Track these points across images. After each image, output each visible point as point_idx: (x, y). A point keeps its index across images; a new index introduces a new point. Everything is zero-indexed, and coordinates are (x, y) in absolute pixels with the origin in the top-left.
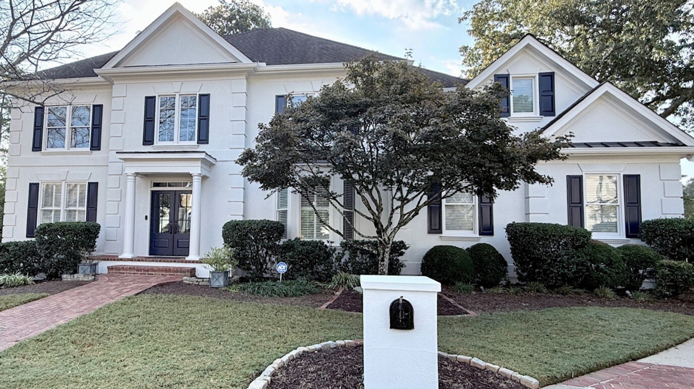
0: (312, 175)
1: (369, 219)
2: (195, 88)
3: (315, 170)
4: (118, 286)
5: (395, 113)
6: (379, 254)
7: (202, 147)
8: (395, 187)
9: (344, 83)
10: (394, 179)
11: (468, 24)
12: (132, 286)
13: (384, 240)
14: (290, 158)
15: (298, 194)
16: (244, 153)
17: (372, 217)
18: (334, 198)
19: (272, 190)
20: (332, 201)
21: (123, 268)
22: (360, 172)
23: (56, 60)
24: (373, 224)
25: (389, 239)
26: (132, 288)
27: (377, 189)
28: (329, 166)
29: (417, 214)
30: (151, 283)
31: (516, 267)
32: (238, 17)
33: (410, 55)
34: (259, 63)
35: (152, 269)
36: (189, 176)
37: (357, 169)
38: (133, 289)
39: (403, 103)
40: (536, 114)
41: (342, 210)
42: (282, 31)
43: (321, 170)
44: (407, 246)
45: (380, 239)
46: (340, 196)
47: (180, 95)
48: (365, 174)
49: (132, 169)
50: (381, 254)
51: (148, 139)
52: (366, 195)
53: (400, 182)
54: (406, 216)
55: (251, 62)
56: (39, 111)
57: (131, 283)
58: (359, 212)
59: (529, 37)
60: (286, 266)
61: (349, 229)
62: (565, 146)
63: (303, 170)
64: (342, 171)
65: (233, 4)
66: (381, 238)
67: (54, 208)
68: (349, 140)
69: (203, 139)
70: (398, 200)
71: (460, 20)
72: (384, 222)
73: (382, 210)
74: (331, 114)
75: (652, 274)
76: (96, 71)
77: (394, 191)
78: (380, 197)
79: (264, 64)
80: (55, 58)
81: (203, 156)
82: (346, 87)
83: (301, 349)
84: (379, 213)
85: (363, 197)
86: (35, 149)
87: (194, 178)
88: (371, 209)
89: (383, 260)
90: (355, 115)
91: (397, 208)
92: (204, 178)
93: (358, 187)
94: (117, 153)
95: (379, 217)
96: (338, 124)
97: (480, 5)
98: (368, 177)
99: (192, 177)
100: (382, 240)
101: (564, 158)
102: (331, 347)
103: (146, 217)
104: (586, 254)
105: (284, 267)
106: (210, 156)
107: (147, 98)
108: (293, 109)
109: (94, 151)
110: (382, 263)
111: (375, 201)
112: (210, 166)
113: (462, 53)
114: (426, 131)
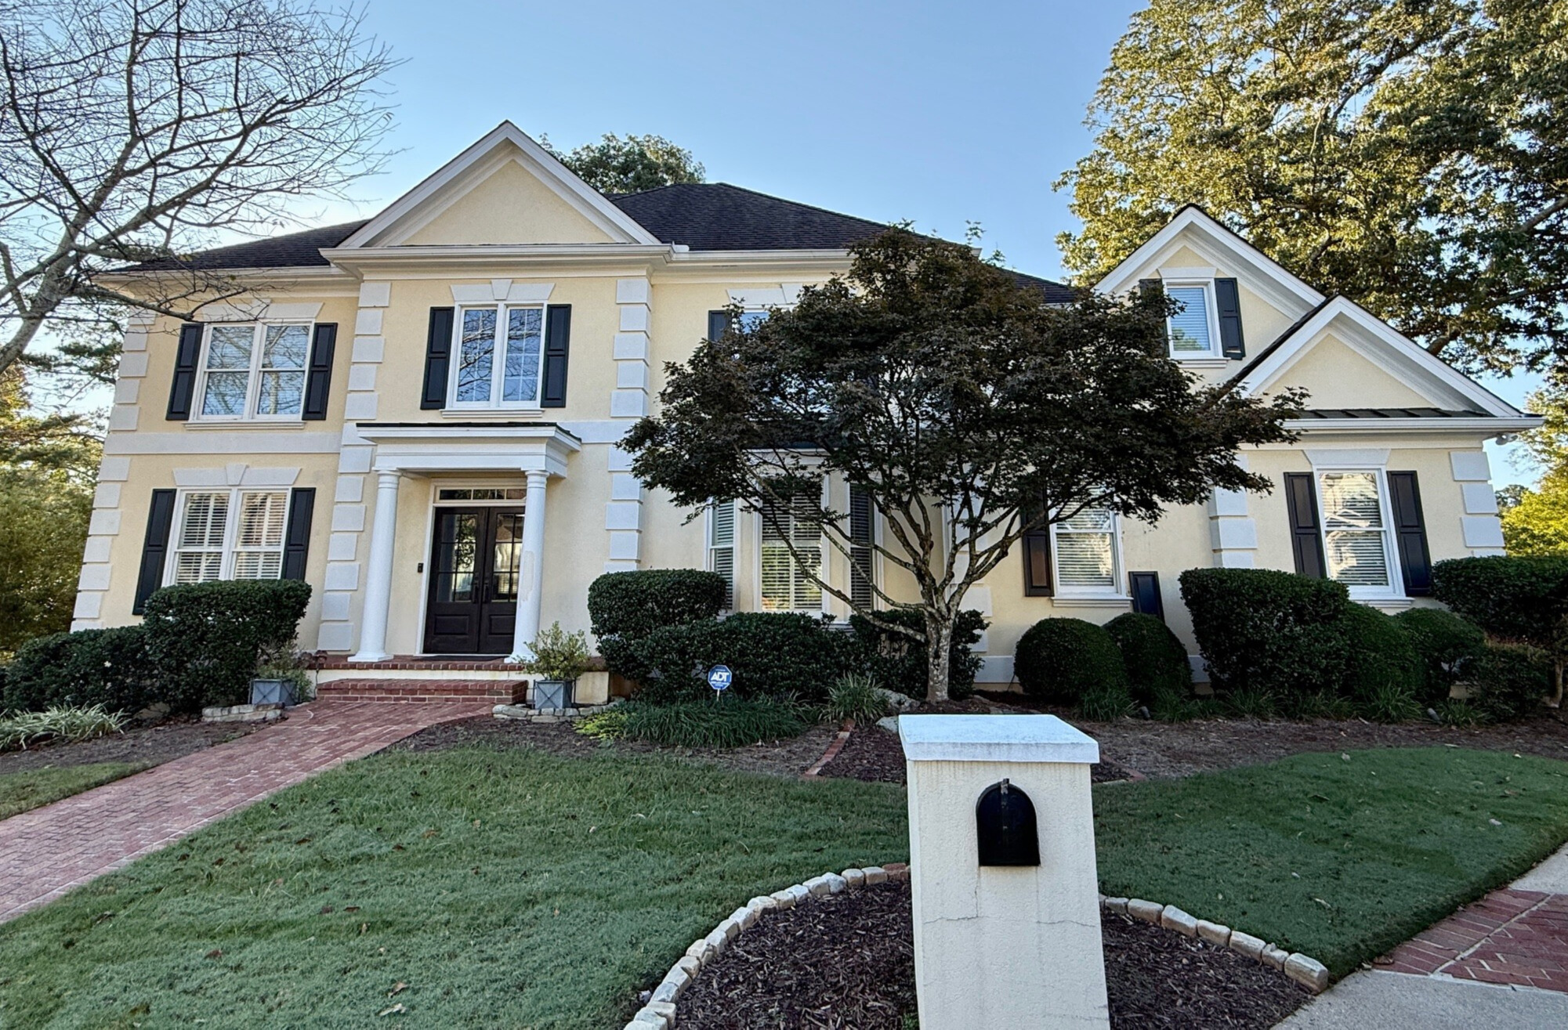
0: (783, 472)
1: (906, 565)
2: (540, 292)
3: (789, 461)
4: (332, 734)
5: (955, 343)
6: (927, 642)
7: (552, 415)
8: (959, 498)
9: (847, 284)
10: (956, 481)
11: (1070, 194)
12: (367, 733)
13: (939, 610)
14: (736, 436)
15: (756, 514)
16: (636, 427)
17: (911, 561)
18: (831, 523)
19: (698, 505)
20: (827, 528)
21: (355, 687)
22: (885, 467)
23: (230, 225)
24: (915, 577)
25: (949, 610)
26: (366, 738)
27: (919, 502)
28: (818, 455)
29: (1004, 554)
30: (416, 722)
31: (1207, 663)
32: (640, 167)
33: (976, 234)
34: (674, 246)
35: (425, 688)
36: (520, 475)
37: (878, 460)
38: (366, 740)
39: (969, 325)
40: (1216, 354)
41: (848, 546)
42: (723, 189)
43: (803, 462)
44: (985, 622)
45: (930, 609)
46: (842, 517)
47: (507, 306)
48: (896, 472)
49: (390, 460)
50: (934, 641)
51: (433, 397)
52: (898, 515)
53: (967, 487)
54: (981, 560)
55: (659, 243)
56: (191, 335)
57: (368, 725)
58: (883, 552)
59: (1191, 209)
60: (729, 673)
61: (863, 587)
62: (1291, 415)
63: (765, 462)
64: (846, 465)
65: (631, 143)
66: (933, 606)
67: (205, 548)
68: (860, 398)
69: (554, 396)
70: (965, 526)
71: (1056, 187)
72: (937, 572)
73: (931, 546)
74: (820, 346)
75: (1467, 671)
76: (325, 253)
77: (957, 506)
78: (926, 519)
79: (686, 248)
80: (226, 222)
81: (550, 432)
82: (851, 291)
83: (758, 903)
84: (926, 553)
85: (892, 519)
86: (174, 415)
87: (530, 479)
88: (909, 545)
89: (937, 656)
90: (873, 347)
91: (963, 543)
92: (553, 480)
93: (880, 499)
94: (359, 425)
95: (925, 563)
96: (837, 365)
97: (1088, 162)
98: (901, 477)
99: (526, 477)
100: (934, 611)
101: (1292, 439)
102: (833, 889)
103: (420, 568)
104: (1342, 634)
105: (725, 675)
106: (568, 433)
107: (434, 311)
108: (741, 336)
109: (310, 422)
110: (936, 662)
111: (915, 527)
112: (567, 455)
113: (1061, 246)
114: (1020, 381)
